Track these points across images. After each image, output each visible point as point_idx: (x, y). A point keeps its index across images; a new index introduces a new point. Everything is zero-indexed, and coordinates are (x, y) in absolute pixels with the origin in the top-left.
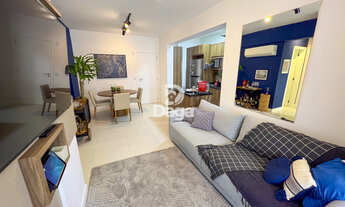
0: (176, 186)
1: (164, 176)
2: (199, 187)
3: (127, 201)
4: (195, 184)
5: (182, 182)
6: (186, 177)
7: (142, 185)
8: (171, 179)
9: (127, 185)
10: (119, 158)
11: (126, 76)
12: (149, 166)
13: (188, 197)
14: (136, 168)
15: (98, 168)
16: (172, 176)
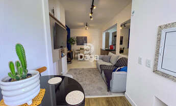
1: (88, 73)
6: (95, 74)
9: (78, 73)
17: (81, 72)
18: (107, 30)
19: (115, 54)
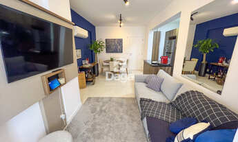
0: (121, 118)
1: (118, 111)
2: (135, 123)
3: (94, 116)
4: (133, 121)
5: (126, 117)
6: (130, 115)
7: (105, 111)
8: (122, 114)
9: (98, 109)
10: (101, 96)
11: (122, 52)
12: (114, 103)
13: (125, 125)
14: (107, 103)
15: (90, 98)
16: (123, 112)
17: (104, 108)
18: (157, 27)
19: (171, 74)
